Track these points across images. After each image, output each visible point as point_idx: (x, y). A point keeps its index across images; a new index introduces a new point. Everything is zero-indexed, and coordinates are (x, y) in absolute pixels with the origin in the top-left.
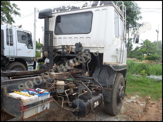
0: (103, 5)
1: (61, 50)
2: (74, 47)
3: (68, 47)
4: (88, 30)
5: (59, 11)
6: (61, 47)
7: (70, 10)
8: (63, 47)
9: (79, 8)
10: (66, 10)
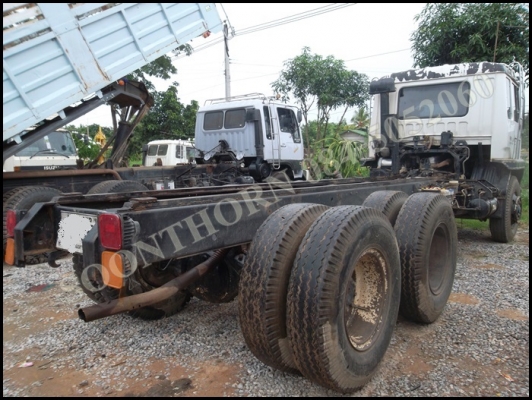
0: (487, 71)
1: (412, 144)
2: (439, 138)
3: (426, 138)
4: (463, 112)
5: (404, 80)
6: (412, 139)
7: (426, 78)
8: (416, 139)
9: (443, 75)
10: (419, 78)
